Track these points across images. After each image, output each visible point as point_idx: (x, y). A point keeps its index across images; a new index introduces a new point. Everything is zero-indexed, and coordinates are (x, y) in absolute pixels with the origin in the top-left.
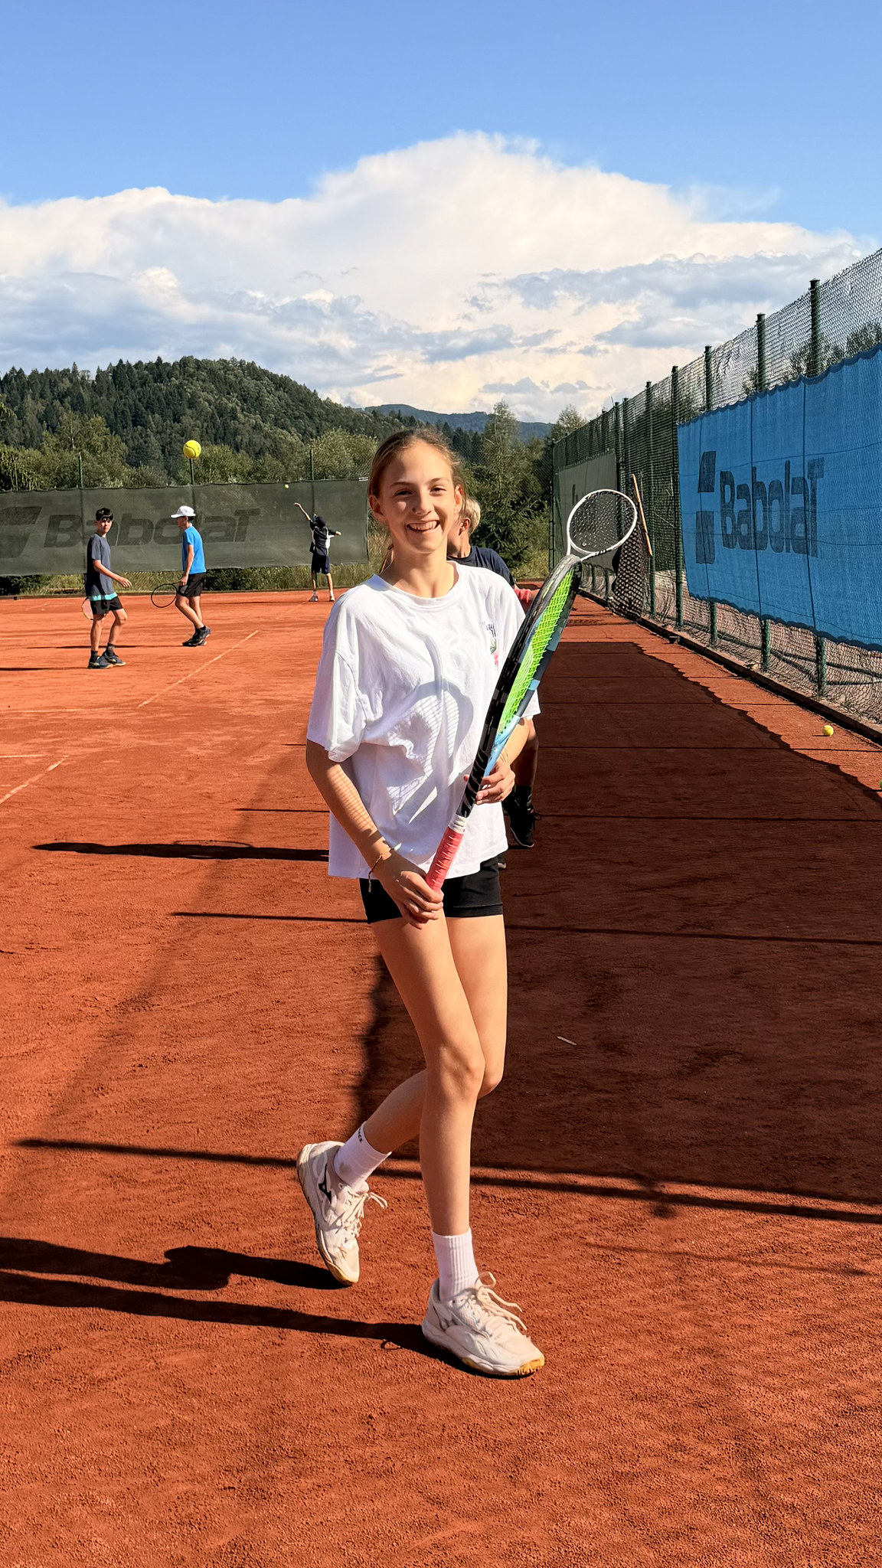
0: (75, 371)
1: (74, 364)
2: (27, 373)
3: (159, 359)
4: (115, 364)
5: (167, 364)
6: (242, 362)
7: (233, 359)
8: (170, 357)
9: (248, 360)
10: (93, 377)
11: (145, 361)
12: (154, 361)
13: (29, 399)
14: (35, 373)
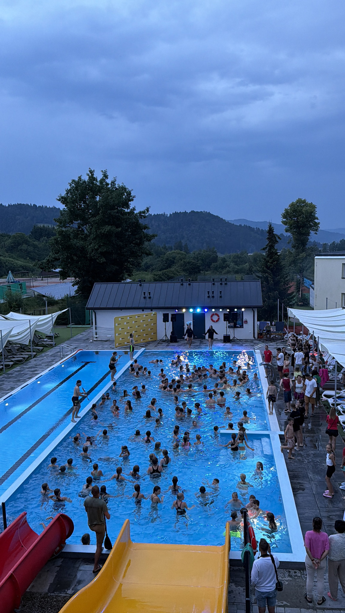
0: (164, 214)
1: (164, 213)
2: (153, 215)
3: (185, 211)
4: (174, 212)
5: (187, 213)
6: (206, 212)
7: (204, 211)
8: (188, 211)
9: (208, 212)
10: (169, 215)
11: (182, 212)
12: (184, 212)
13: (153, 222)
14: (154, 215)
